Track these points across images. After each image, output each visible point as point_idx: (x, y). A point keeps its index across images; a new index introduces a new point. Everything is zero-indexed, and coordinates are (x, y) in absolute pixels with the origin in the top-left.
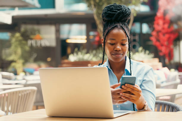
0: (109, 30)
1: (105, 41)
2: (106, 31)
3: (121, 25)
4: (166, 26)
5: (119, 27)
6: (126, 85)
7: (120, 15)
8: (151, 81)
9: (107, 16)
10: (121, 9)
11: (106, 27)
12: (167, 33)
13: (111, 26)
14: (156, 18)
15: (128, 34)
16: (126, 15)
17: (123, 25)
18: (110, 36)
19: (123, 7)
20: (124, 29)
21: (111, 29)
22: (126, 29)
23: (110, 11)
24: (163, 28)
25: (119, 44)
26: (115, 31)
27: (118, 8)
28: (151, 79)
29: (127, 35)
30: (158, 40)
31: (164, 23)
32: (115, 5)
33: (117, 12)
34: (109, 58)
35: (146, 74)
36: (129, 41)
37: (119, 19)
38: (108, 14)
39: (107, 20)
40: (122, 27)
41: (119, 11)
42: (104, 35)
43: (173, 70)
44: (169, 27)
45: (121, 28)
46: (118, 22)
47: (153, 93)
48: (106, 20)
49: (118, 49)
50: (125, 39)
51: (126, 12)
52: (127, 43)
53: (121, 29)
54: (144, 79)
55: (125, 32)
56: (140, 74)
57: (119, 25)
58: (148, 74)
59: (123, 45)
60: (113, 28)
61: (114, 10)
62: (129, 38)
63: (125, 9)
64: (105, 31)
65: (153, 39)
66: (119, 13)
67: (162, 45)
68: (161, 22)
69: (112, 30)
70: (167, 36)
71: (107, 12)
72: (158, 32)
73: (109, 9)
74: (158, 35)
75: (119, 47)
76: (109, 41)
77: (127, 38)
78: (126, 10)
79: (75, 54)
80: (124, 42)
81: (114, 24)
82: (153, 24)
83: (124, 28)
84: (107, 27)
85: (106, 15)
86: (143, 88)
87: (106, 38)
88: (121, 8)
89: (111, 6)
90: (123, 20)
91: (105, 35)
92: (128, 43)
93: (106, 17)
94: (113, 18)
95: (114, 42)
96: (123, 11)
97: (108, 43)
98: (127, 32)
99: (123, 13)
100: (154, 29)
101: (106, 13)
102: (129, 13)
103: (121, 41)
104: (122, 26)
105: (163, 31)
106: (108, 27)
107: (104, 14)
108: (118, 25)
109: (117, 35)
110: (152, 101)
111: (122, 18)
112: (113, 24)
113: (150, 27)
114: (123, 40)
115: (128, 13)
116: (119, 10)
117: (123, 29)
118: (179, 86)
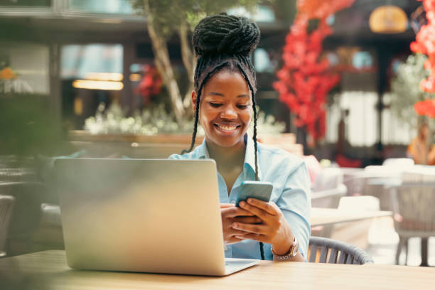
0: (209, 74)
1: (201, 98)
2: (202, 75)
3: (237, 61)
4: (312, 57)
5: (232, 65)
6: (249, 201)
7: (235, 39)
8: (301, 192)
9: (206, 42)
10: (238, 26)
11: (203, 66)
12: (313, 74)
13: (214, 65)
14: (289, 39)
15: (253, 82)
16: (249, 40)
17: (240, 61)
18: (211, 87)
19: (241, 21)
20: (243, 72)
21: (214, 70)
22: (247, 71)
23: (213, 29)
24: (305, 63)
25: (231, 106)
26: (224, 76)
27: (229, 23)
28: (301, 187)
29: (250, 86)
30: (291, 90)
31: (307, 52)
32: (224, 16)
33: (228, 32)
34: (207, 137)
35: (291, 176)
36: (253, 100)
37: (233, 48)
38: (207, 37)
39: (204, 51)
40: (239, 66)
41: (232, 31)
42: (197, 84)
43: (326, 162)
44: (318, 61)
45: (237, 69)
46: (231, 55)
47: (305, 218)
48: (202, 49)
49: (230, 116)
50: (245, 93)
51: (249, 33)
52: (250, 103)
53: (236, 71)
54: (287, 186)
55: (246, 79)
56: (278, 176)
57: (232, 62)
58: (295, 176)
59: (240, 107)
60: (219, 69)
61: (222, 28)
62: (255, 92)
63: (246, 26)
64: (199, 75)
65: (281, 87)
66: (232, 34)
67: (301, 103)
68: (300, 48)
69: (217, 73)
70: (313, 81)
71: (206, 31)
72: (294, 71)
73: (209, 26)
74: (292, 79)
75: (231, 112)
76: (209, 99)
77: (250, 91)
78: (248, 27)
79: (99, 118)
80: (243, 101)
81: (222, 59)
82: (282, 52)
83: (243, 68)
84: (205, 65)
85: (202, 38)
86: (283, 206)
87: (202, 91)
88: (237, 24)
89: (215, 17)
90: (241, 50)
91: (200, 83)
92: (252, 104)
93: (202, 44)
94: (219, 47)
95: (220, 100)
96: (242, 29)
97: (207, 102)
98: (249, 79)
99: (241, 34)
100: (282, 65)
101: (202, 33)
102: (254, 34)
103: (238, 99)
104: (240, 64)
105: (305, 70)
106: (208, 67)
107: (197, 37)
108: (230, 61)
109: (228, 85)
110: (303, 236)
111: (240, 47)
112: (220, 59)
113: (271, 58)
114: (240, 96)
115: (252, 34)
116: (233, 28)
117: (241, 71)
118: (344, 201)
